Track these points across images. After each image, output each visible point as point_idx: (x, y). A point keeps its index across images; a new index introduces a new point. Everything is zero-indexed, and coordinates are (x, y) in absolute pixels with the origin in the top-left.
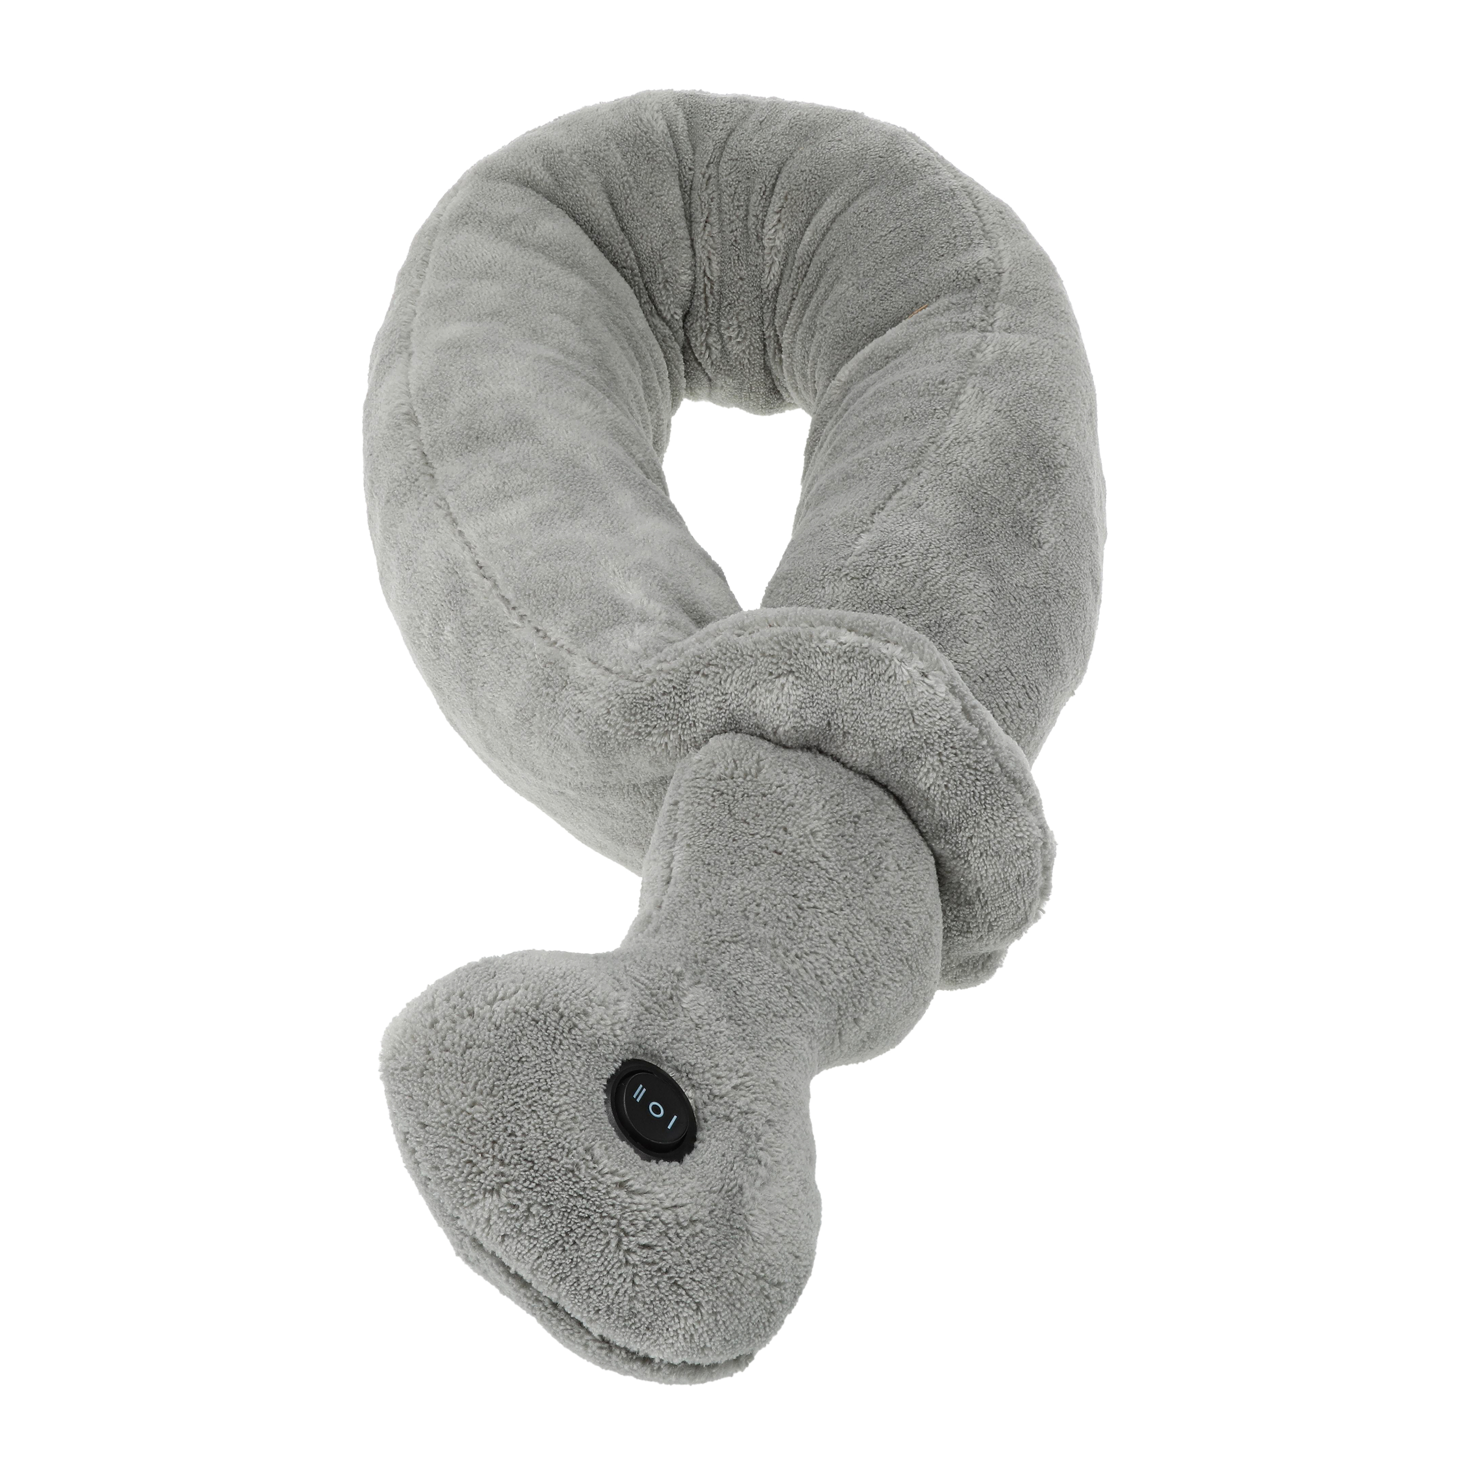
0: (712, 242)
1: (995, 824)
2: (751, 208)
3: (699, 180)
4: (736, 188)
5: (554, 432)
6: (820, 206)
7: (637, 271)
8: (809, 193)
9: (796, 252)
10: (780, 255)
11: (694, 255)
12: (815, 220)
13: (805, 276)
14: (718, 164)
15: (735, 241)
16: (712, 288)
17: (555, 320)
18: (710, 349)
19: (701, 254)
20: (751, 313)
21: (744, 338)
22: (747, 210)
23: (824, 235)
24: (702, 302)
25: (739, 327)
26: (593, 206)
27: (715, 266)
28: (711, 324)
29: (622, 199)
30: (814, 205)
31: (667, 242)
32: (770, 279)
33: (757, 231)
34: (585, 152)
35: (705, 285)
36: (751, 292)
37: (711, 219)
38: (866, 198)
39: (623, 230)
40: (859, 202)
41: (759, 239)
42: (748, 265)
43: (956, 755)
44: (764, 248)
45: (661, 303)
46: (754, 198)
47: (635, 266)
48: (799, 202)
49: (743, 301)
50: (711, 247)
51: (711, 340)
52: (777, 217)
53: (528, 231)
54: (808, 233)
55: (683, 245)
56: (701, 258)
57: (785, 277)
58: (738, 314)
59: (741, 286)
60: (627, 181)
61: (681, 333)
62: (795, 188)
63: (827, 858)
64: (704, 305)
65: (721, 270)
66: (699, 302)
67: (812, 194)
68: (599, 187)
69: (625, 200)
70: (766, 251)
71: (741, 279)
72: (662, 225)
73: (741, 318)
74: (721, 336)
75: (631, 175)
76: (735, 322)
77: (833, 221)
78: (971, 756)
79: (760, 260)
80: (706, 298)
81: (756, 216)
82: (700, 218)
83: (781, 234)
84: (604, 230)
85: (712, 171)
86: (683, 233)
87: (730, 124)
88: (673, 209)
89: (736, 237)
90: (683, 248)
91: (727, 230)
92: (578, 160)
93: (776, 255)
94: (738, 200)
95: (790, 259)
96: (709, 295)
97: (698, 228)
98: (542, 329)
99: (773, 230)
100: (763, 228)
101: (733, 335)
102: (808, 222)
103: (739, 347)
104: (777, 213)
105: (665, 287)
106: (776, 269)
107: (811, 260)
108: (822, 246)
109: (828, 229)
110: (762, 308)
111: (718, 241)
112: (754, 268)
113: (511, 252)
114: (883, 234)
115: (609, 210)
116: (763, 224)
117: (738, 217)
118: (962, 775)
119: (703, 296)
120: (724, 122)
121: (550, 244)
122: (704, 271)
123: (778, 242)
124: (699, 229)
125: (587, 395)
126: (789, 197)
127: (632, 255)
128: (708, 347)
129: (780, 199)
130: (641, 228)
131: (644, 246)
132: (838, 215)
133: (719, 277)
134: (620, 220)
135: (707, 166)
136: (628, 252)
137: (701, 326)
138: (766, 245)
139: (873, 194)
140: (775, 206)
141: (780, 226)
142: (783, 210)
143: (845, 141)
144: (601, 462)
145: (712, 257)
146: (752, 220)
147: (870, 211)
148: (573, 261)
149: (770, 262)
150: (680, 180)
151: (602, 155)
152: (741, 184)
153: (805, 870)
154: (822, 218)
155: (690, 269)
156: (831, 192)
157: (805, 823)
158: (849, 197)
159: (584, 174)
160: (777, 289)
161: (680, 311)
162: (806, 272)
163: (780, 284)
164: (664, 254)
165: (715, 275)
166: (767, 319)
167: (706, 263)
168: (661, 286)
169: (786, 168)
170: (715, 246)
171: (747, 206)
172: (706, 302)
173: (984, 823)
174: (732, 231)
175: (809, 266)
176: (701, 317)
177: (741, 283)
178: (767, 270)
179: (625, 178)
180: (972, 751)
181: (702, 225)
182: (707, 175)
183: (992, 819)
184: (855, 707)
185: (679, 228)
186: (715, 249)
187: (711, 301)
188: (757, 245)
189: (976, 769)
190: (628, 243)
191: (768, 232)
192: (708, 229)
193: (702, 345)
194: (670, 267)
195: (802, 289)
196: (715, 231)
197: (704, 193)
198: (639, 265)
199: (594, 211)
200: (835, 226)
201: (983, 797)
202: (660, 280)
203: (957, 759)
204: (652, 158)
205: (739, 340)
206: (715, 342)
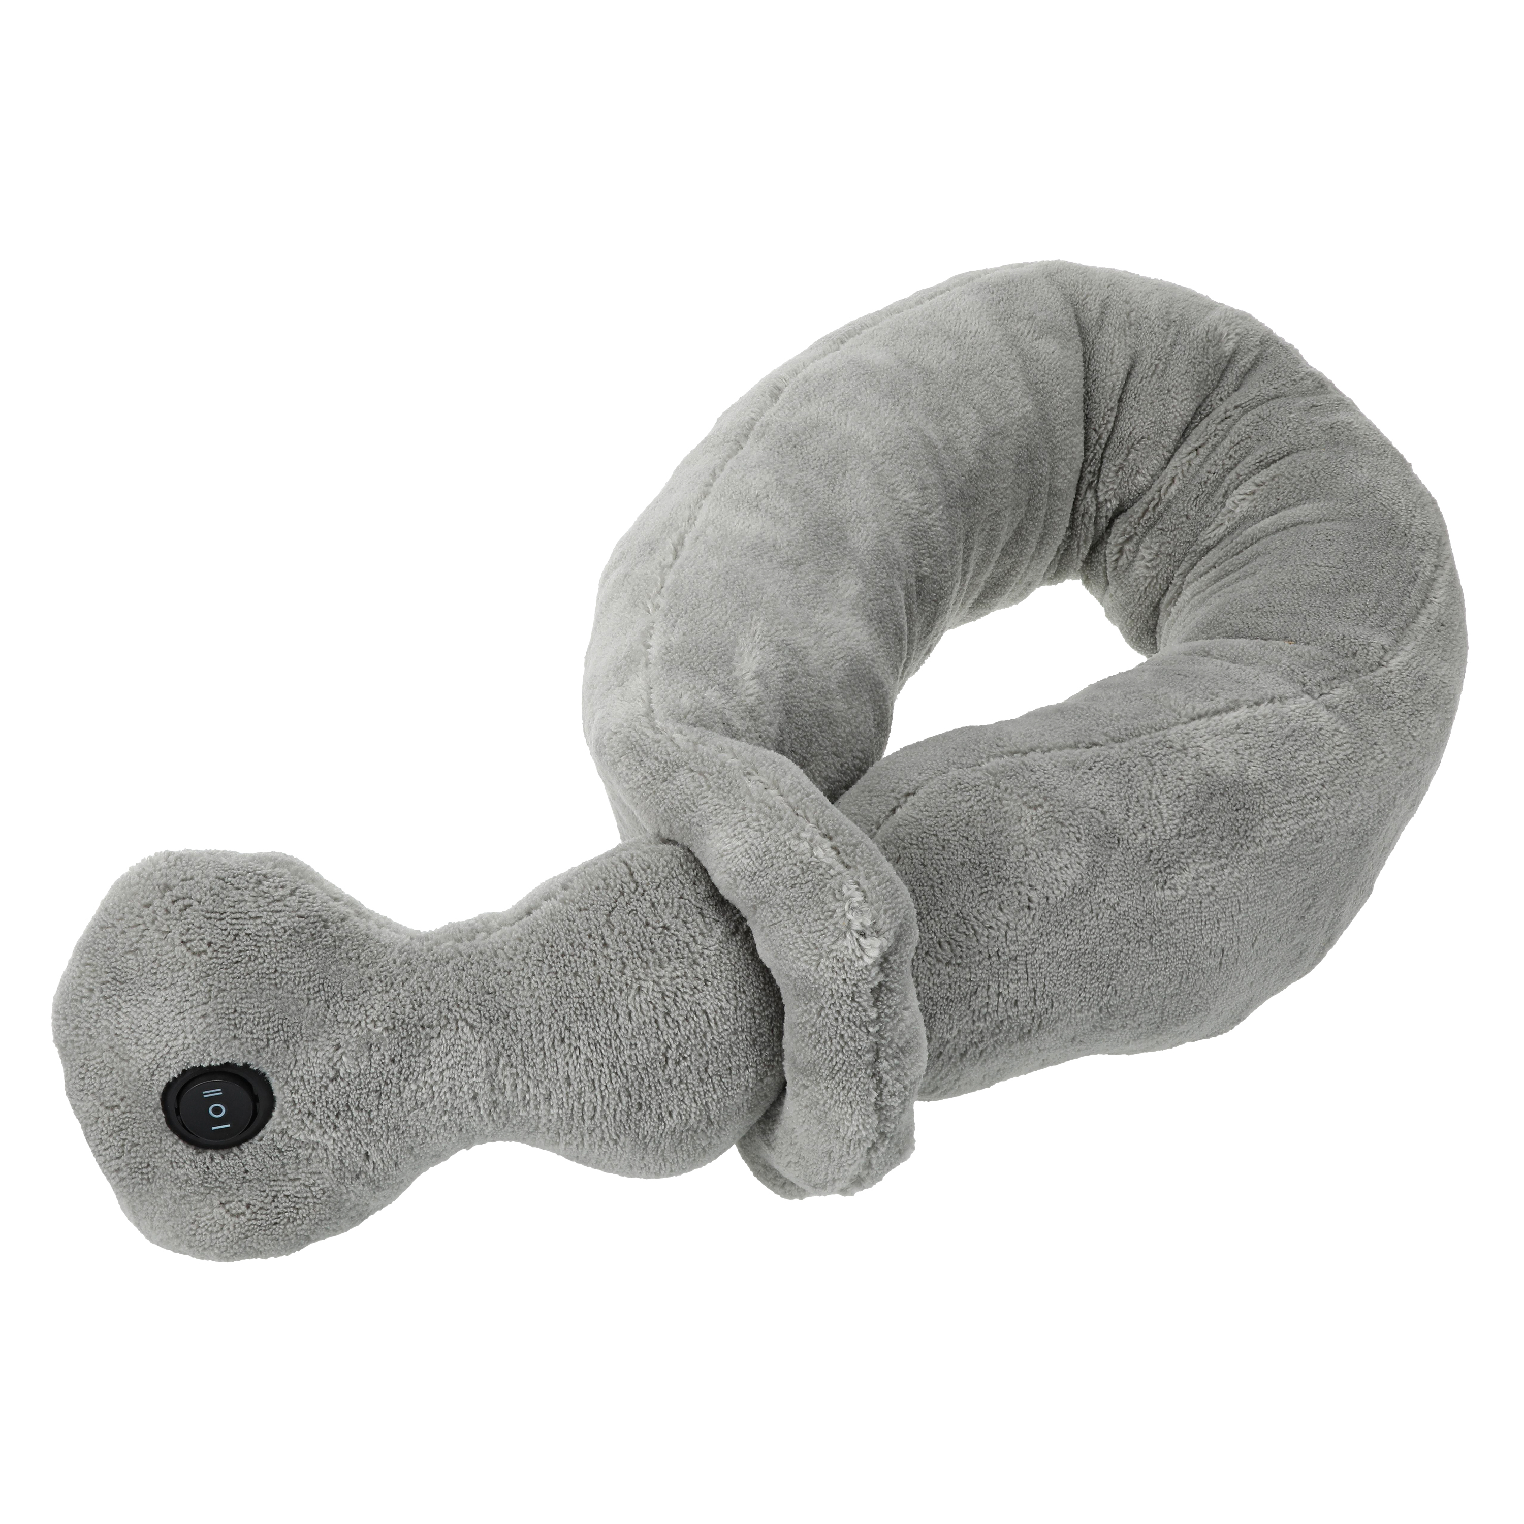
0: (1185, 469)
1: (832, 1097)
2: (1240, 466)
3: (1219, 412)
4: (1242, 440)
5: (853, 491)
6: (1295, 505)
7: (1103, 441)
8: (1296, 488)
9: (1245, 529)
10: (1232, 522)
11: (1163, 469)
12: (1281, 514)
13: (1237, 554)
14: (1247, 411)
15: (1206, 482)
16: (1157, 505)
17: (971, 415)
18: (1122, 554)
19: (1169, 472)
20: (1174, 551)
21: (1154, 568)
22: (1236, 465)
23: (1278, 531)
24: (1141, 510)
25: (1157, 555)
26: (1112, 363)
27: (1173, 488)
28: (1136, 534)
29: (1141, 376)
30: (1291, 501)
31: (1148, 439)
32: (1209, 535)
33: (1229, 488)
34: (1146, 318)
35: (1153, 499)
36: (1187, 534)
37: (1201, 450)
38: (1337, 526)
39: (1120, 400)
40: (1329, 525)
41: (1226, 495)
42: (1201, 510)
43: (836, 1019)
44: (1224, 506)
45: (1104, 483)
46: (1249, 459)
47: (1105, 436)
48: (1281, 490)
49: (1175, 536)
50: (1182, 472)
51: (1127, 547)
52: (1253, 488)
53: (1030, 336)
54: (1267, 521)
55: (1160, 452)
56: (1167, 474)
57: (1222, 544)
58: (1163, 543)
59: (1182, 523)
60: (1156, 366)
61: (1103, 522)
62: (1287, 475)
63: (630, 1019)
64: (1140, 514)
65: (1175, 497)
66: (1138, 508)
67: (1297, 491)
68: (1129, 351)
69: (1142, 378)
70: (1223, 510)
71: (1187, 516)
72: (1155, 422)
73: (1163, 549)
74: (1138, 550)
75: (1164, 363)
76: (1156, 548)
77: (1295, 525)
78: (849, 1031)
79: (1213, 513)
80: (1146, 510)
81: (1239, 475)
82: (1193, 441)
83: (1245, 505)
84: (1104, 387)
85: (1235, 413)
86: (1168, 442)
87: (1286, 389)
88: (1175, 417)
89: (1208, 479)
90: (1158, 455)
91: (1207, 467)
92: (1133, 319)
93: (1229, 520)
94: (1236, 452)
95: (1238, 531)
96: (1150, 509)
97: (1184, 449)
98: (949, 412)
99: (1242, 497)
100: (1236, 488)
101: (1148, 557)
102: (1275, 512)
103: (1145, 571)
104: (1258, 485)
105: (1117, 472)
106: (1221, 531)
107: (1251, 544)
108: (1269, 539)
109: (1285, 528)
110: (1185, 554)
111: (1192, 471)
112: (1203, 516)
113: (996, 339)
114: (1320, 563)
115: (1122, 376)
116: (1238, 485)
117: (1223, 465)
118: (830, 1038)
119: (1145, 506)
120: (1284, 385)
121: (1038, 360)
122: (1161, 487)
123: (1238, 510)
124: (1184, 451)
125: (925, 488)
126: (1276, 479)
127: (1110, 426)
128: (1121, 551)
129: (1268, 475)
130: (1136, 410)
131: (1125, 427)
132: (1302, 522)
133: (1169, 501)
134: (1124, 390)
135: (1236, 407)
136: (1108, 422)
137: (1125, 530)
138: (1227, 504)
139: (1346, 528)
140: (1258, 478)
141: (1250, 498)
142: (1264, 487)
143: (1364, 470)
144: (866, 544)
145: (1176, 480)
146: (1233, 475)
147: (1329, 538)
148: (1044, 388)
149: (1220, 522)
150: (1204, 401)
151: (1156, 329)
152: (1249, 440)
153: (602, 1013)
154: (1287, 516)
155: (1152, 476)
156: (1314, 501)
157: (642, 977)
158: (1324, 516)
159: (1128, 333)
160: (1208, 549)
161: (1115, 503)
162: (1241, 551)
163: (1214, 547)
164: (1138, 446)
165: (1167, 496)
166: (1184, 566)
167: (1168, 481)
168: (1114, 469)
169: (1295, 455)
170: (1185, 474)
171: (1239, 462)
172: (1144, 514)
173: (823, 1088)
174: (1209, 472)
175: (1246, 548)
176: (1131, 522)
177: (1184, 519)
178: (1212, 527)
179: (1157, 362)
180: (854, 1027)
181: (1190, 448)
182: (1228, 413)
183: (832, 1090)
184: (782, 912)
185: (1170, 437)
186: (1184, 476)
187: (1148, 515)
188: (1221, 499)
189: (846, 1043)
190: (1114, 414)
191: (1236, 496)
192: (1192, 456)
193: (1116, 545)
194: (1135, 460)
195: (1226, 563)
196: (1196, 462)
197: (1213, 426)
198: (1109, 439)
199: (1109, 367)
200: (1292, 530)
201: (836, 1068)
202: (1117, 463)
203: (834, 1023)
204: (1194, 363)
205: (1149, 565)
206: (1130, 550)
